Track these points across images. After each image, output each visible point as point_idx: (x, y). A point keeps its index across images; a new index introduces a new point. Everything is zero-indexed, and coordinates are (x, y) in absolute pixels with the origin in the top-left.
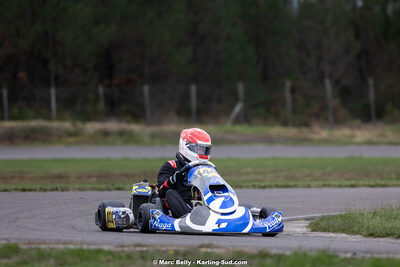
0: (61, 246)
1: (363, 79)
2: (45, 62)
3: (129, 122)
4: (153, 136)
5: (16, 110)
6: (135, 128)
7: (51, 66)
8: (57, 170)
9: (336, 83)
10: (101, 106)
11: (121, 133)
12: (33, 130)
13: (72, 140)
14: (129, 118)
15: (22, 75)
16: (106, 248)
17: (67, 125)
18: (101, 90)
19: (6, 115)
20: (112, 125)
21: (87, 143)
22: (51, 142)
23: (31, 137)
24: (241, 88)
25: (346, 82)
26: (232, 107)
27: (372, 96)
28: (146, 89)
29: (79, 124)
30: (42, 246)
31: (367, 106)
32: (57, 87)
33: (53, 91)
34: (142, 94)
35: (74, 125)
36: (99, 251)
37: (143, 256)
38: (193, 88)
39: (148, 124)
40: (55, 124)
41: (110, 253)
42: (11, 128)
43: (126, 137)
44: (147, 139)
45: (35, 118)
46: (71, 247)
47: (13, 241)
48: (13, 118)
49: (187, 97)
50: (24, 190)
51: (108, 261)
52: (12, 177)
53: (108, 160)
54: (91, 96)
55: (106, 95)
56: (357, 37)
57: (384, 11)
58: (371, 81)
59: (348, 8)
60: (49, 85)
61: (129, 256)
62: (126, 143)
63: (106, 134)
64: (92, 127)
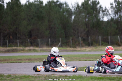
0: (21, 75)
1: (88, 37)
2: (16, 34)
3: (35, 47)
4: (41, 50)
5: (10, 45)
6: (37, 48)
7: (17, 35)
8: (19, 58)
9: (82, 38)
10: (29, 44)
11: (34, 50)
12: (14, 49)
13: (22, 51)
14: (35, 46)
15: (11, 37)
16: (31, 75)
17: (21, 48)
18: (29, 40)
19: (8, 46)
20: (32, 48)
21: (26, 52)
22: (18, 52)
23: (13, 51)
24: (60, 39)
25: (84, 37)
26: (59, 43)
27: (90, 40)
28: (39, 40)
29: (24, 48)
30: (16, 75)
31: (89, 43)
32: (19, 40)
33: (18, 40)
34: (38, 41)
35: (23, 48)
36: (29, 76)
37: (39, 77)
38: (50, 39)
39: (39, 48)
40: (19, 48)
41: (32, 76)
42: (9, 49)
43: (35, 51)
44: (39, 51)
45: (14, 47)
46: (23, 75)
47: (10, 74)
48: (9, 47)
49: (48, 41)
50: (12, 63)
51: (31, 78)
52: (9, 60)
53: (31, 56)
54: (27, 41)
55: (30, 41)
56: (87, 27)
57: (93, 21)
58: (90, 37)
59: (84, 21)
60: (17, 39)
61: (36, 77)
62: (35, 52)
63: (30, 50)
64: (27, 48)
